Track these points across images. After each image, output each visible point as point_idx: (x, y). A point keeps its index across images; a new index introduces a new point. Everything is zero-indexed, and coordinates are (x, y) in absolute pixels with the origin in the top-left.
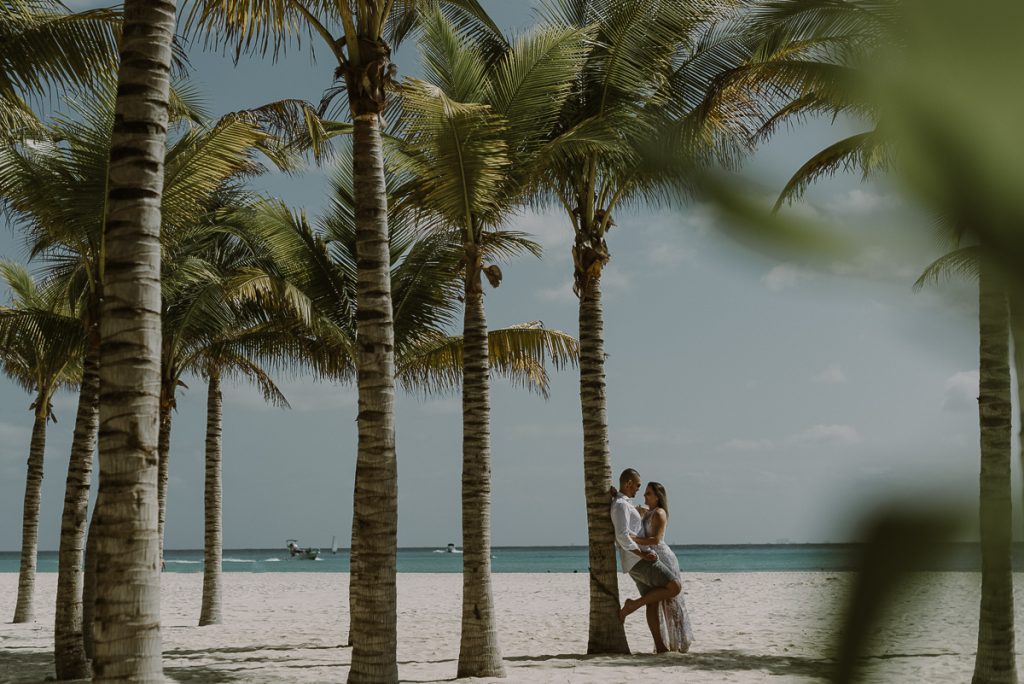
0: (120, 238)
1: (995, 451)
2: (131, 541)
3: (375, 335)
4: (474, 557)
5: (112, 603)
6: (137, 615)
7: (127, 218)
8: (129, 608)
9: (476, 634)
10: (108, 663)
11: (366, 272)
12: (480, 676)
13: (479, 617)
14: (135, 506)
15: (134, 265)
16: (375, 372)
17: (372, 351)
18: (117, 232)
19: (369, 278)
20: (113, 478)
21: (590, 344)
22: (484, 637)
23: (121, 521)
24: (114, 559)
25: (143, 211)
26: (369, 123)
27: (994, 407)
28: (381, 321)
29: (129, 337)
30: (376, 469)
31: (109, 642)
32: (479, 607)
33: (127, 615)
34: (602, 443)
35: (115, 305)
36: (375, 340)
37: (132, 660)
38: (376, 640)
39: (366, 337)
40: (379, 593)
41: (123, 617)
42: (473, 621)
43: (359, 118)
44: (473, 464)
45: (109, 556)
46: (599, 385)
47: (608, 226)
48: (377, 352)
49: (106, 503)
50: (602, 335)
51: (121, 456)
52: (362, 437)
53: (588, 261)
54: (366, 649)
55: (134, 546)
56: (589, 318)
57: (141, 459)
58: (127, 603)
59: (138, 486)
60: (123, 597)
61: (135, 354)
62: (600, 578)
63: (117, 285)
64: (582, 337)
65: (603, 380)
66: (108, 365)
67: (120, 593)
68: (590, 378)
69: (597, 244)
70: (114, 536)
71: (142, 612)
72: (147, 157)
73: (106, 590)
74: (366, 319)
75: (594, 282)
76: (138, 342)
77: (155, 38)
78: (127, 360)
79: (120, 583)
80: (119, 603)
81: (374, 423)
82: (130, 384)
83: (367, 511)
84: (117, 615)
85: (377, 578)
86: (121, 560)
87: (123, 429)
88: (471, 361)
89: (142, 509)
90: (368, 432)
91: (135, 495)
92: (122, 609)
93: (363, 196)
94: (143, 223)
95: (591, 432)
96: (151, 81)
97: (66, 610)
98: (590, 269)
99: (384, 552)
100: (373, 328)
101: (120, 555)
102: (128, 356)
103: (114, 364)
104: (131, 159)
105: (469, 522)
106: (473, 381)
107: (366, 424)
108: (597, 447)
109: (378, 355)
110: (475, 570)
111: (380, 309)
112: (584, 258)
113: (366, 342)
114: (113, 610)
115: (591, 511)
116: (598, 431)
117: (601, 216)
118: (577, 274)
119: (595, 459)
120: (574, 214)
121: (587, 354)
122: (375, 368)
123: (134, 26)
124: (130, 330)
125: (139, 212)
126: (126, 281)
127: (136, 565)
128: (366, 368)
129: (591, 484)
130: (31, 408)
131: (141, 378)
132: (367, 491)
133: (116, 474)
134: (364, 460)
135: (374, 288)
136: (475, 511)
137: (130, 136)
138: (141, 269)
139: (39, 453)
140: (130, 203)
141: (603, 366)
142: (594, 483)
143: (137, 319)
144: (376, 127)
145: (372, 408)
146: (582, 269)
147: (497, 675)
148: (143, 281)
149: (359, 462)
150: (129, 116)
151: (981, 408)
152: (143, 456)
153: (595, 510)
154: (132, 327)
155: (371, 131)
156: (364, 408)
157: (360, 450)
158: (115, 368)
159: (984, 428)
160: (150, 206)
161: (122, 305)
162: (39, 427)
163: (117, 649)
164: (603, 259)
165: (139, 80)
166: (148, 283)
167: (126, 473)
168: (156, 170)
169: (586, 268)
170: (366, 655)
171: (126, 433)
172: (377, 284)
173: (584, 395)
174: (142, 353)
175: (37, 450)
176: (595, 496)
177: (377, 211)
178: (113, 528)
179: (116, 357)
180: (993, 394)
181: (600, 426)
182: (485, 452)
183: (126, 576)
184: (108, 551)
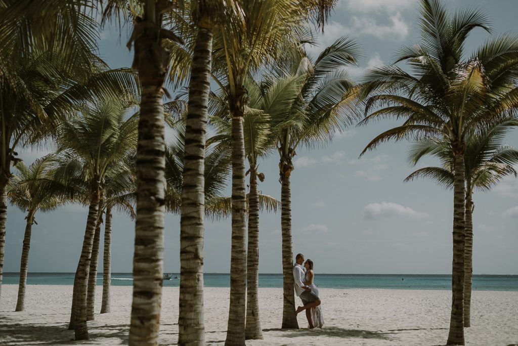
0: (190, 175)
1: (459, 253)
2: (195, 295)
3: (240, 205)
4: (252, 291)
5: (188, 319)
6: (198, 324)
7: (193, 167)
8: (195, 321)
9: (253, 322)
10: (187, 342)
11: (237, 180)
12: (254, 339)
13: (254, 315)
14: (197, 281)
15: (196, 186)
16: (239, 220)
17: (239, 212)
18: (189, 173)
19: (238, 183)
20: (189, 270)
21: (286, 203)
22: (256, 323)
23: (192, 287)
24: (189, 302)
25: (199, 165)
26: (239, 120)
27: (459, 236)
28: (242, 200)
29: (195, 215)
30: (239, 259)
31: (187, 335)
32: (254, 311)
33: (194, 324)
34: (290, 243)
35: (189, 201)
36: (240, 208)
37: (196, 341)
38: (238, 327)
39: (236, 206)
40: (240, 309)
41: (193, 325)
42: (251, 317)
43: (235, 118)
44: (252, 253)
45: (187, 301)
46: (289, 220)
47: (293, 155)
48: (240, 212)
49: (185, 280)
50: (291, 199)
51: (192, 261)
52: (233, 247)
53: (285, 169)
54: (234, 331)
55: (196, 297)
56: (285, 193)
57: (199, 263)
58: (194, 319)
59: (198, 273)
60: (193, 317)
61: (197, 221)
62: (288, 298)
63: (190, 194)
64: (282, 200)
65: (291, 218)
66: (186, 225)
67: (192, 315)
68: (285, 217)
69: (290, 162)
70: (189, 293)
71: (200, 323)
72: (201, 143)
73: (186, 314)
74: (237, 199)
75: (288, 178)
76: (198, 216)
77: (204, 96)
78: (193, 224)
79: (191, 311)
80: (191, 319)
81: (239, 241)
82: (195, 233)
83: (235, 276)
84: (191, 324)
85: (239, 303)
86: (192, 302)
87: (192, 251)
88: (252, 212)
89: (199, 282)
90: (235, 244)
91: (197, 277)
92: (192, 321)
93: (236, 149)
94: (199, 169)
95: (285, 239)
96: (202, 113)
97: (80, 311)
98: (286, 173)
99: (242, 292)
100: (239, 203)
101: (192, 300)
102: (194, 222)
103: (189, 225)
104: (195, 144)
105: (250, 277)
106: (253, 220)
107: (235, 241)
108: (288, 245)
109: (241, 214)
110: (253, 296)
111: (242, 195)
112: (284, 168)
113: (236, 208)
114: (189, 322)
115: (285, 271)
116: (288, 239)
117: (291, 151)
118: (281, 174)
119: (287, 249)
120: (280, 149)
121: (284, 207)
122: (240, 219)
123: (196, 91)
124: (194, 212)
125: (198, 165)
126: (193, 192)
127: (197, 304)
128: (236, 219)
129: (285, 260)
130: (25, 219)
131: (199, 231)
132: (236, 268)
133: (190, 269)
134: (235, 255)
135: (240, 187)
136: (253, 272)
137: (194, 135)
138: (198, 188)
139: (28, 238)
140: (195, 161)
141: (291, 212)
142: (287, 259)
143: (198, 207)
144: (241, 122)
145: (238, 235)
146: (283, 173)
147: (261, 339)
148: (200, 193)
149: (232, 256)
150: (194, 127)
151: (454, 237)
152: (199, 261)
153: (287, 270)
154: (196, 210)
155: (239, 124)
156: (235, 235)
157: (232, 251)
158: (189, 227)
159: (455, 244)
160: (202, 163)
161: (192, 202)
162: (28, 227)
163: (191, 337)
164: (291, 168)
165: (198, 113)
166: (201, 193)
167: (193, 268)
168: (203, 148)
169: (285, 172)
170: (234, 333)
171: (193, 252)
172: (241, 185)
173: (283, 223)
174: (199, 221)
175: (28, 237)
176: (287, 264)
177: (241, 156)
178: (188, 290)
179: (190, 222)
180: (458, 231)
181: (289, 236)
182: (257, 248)
183: (194, 309)
184: (186, 298)
